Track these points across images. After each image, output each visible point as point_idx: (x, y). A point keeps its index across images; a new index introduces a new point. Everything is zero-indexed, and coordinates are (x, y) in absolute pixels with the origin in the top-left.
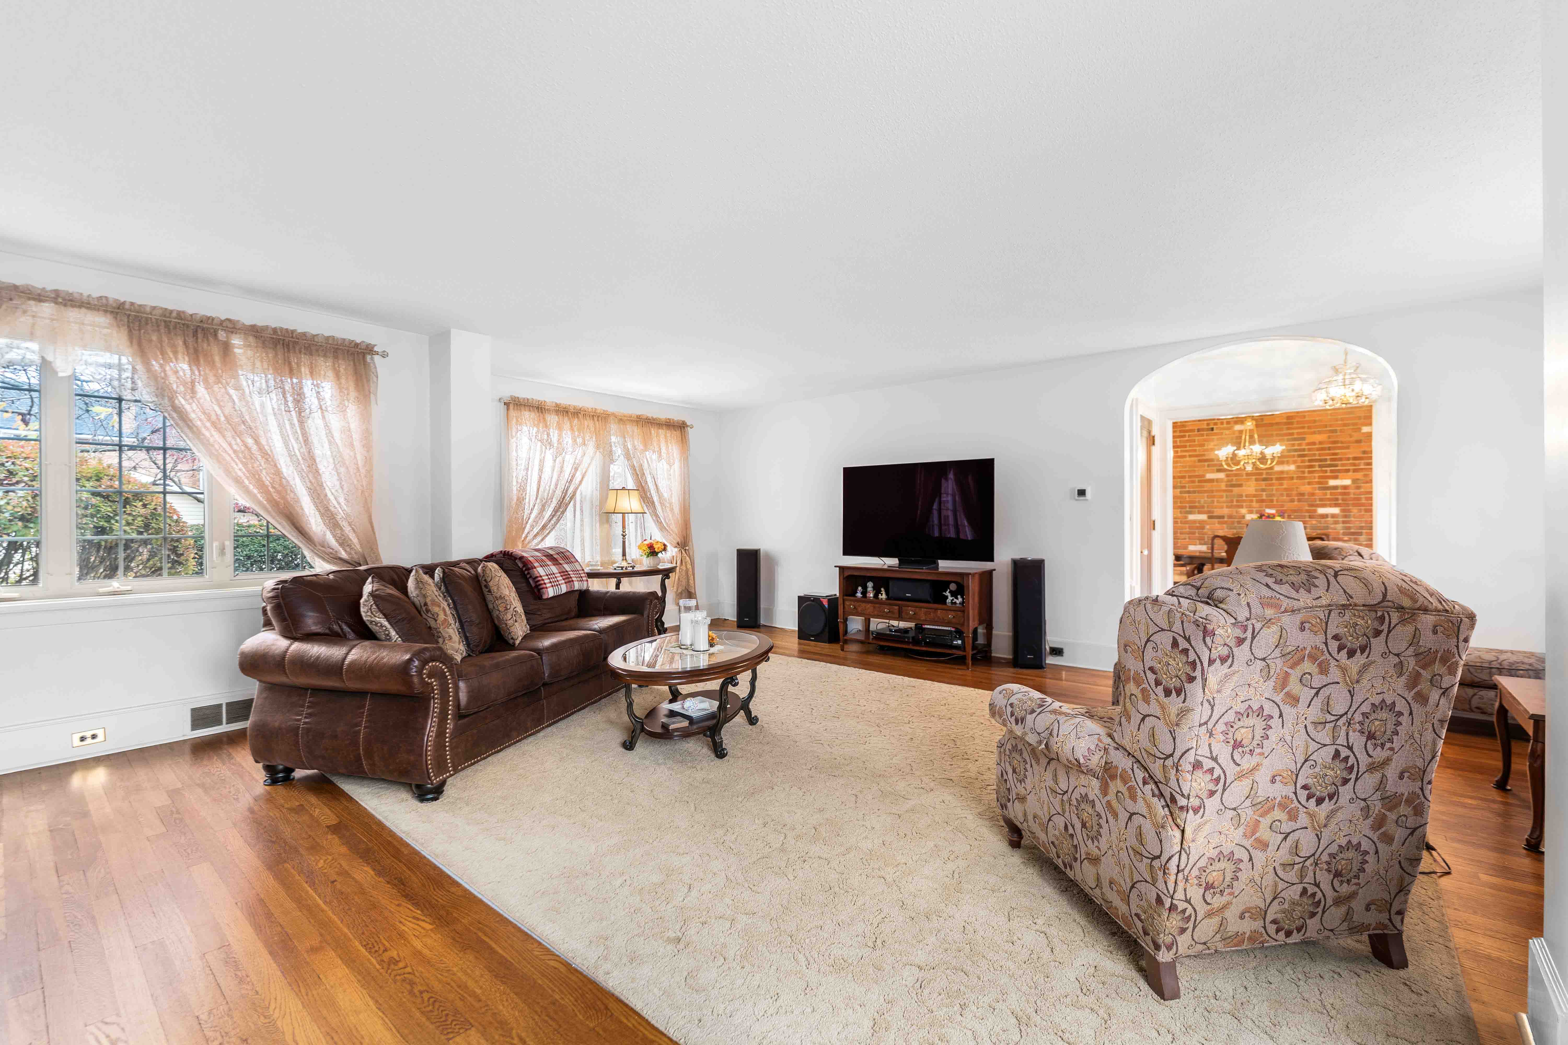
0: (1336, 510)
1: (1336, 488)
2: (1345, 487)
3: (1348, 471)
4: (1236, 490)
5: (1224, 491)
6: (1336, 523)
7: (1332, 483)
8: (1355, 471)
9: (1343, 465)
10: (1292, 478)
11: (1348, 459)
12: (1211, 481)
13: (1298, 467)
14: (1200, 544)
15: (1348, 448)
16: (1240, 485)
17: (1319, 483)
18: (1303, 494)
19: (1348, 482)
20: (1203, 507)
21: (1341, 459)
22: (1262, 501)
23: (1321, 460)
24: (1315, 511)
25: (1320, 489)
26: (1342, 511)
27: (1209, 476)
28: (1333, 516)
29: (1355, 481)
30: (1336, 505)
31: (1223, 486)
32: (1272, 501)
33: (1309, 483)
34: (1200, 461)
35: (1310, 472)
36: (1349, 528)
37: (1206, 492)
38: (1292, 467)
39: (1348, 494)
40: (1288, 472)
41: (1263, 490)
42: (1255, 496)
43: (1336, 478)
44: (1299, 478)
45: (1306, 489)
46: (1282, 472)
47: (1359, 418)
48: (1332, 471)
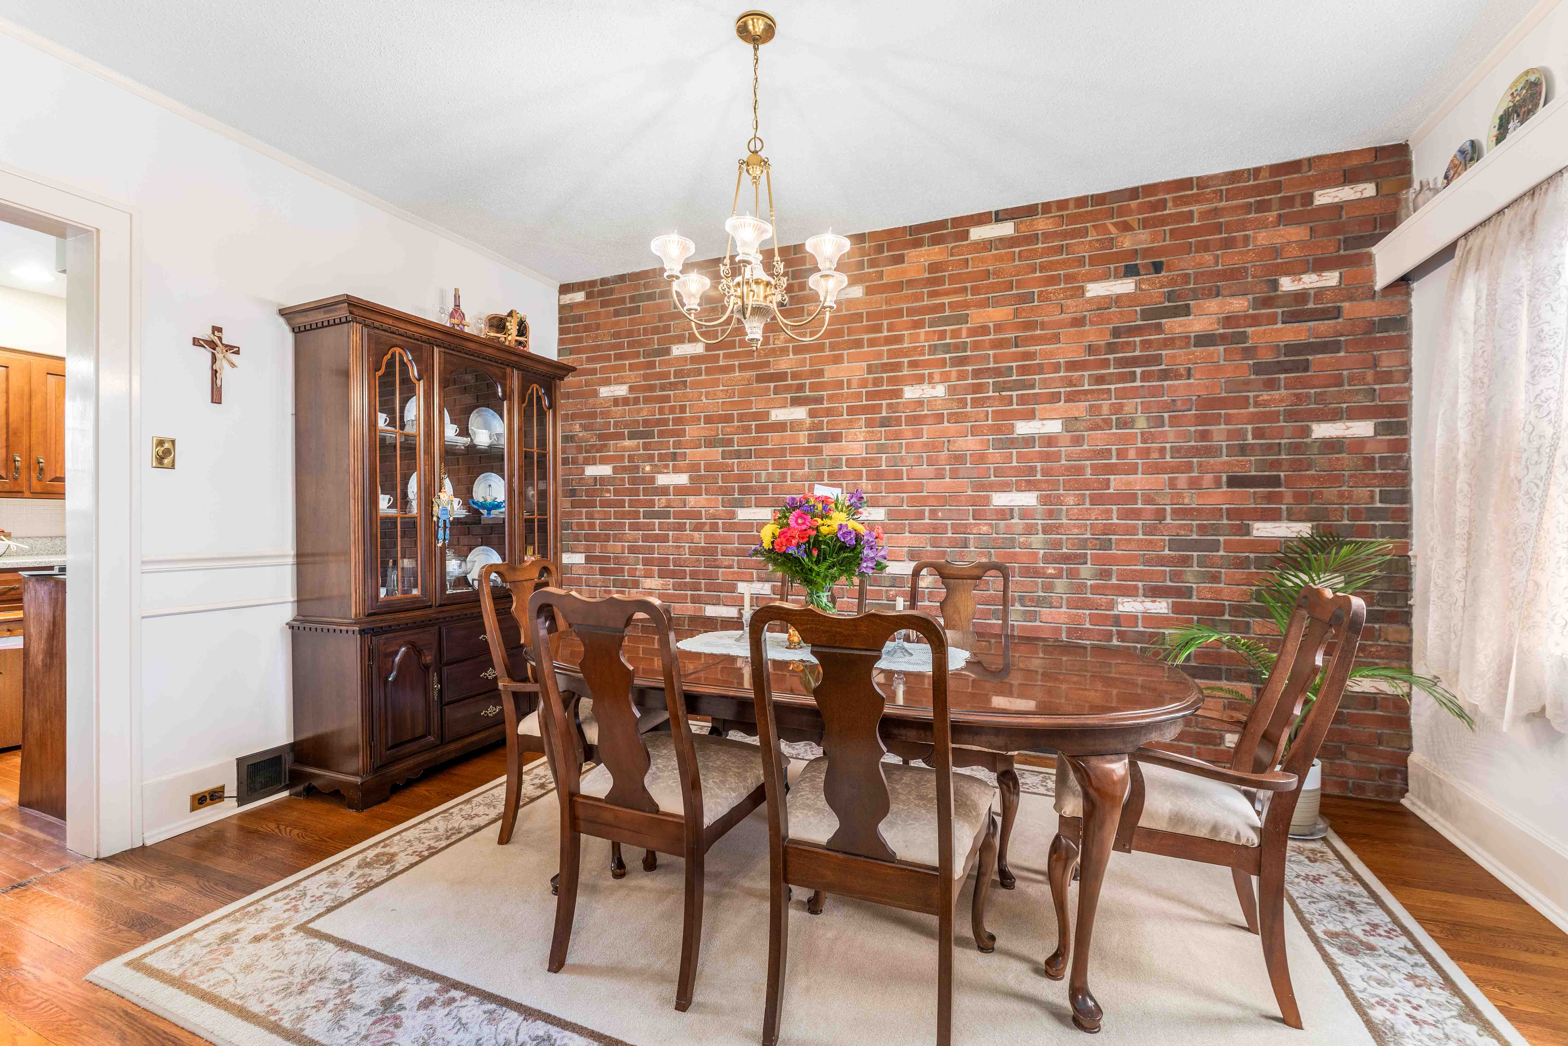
0: (1028, 499)
1: (1029, 441)
2: (1050, 440)
3: (1054, 398)
4: (828, 448)
5: (807, 451)
6: (1030, 530)
7: (1023, 428)
8: (1071, 398)
9: (1045, 383)
10: (939, 418)
11: (1056, 368)
12: (781, 426)
13: (952, 390)
14: (760, 580)
15: (1056, 338)
16: (836, 438)
17: (997, 429)
18: (959, 459)
19: (1054, 427)
20: (764, 490)
21: (1040, 369)
22: (878, 476)
23: (998, 372)
24: (988, 499)
25: (1000, 444)
26: (1045, 500)
27: (778, 415)
28: (1026, 513)
29: (1069, 423)
30: (1031, 486)
31: (803, 439)
32: (898, 475)
33: (975, 431)
34: (760, 379)
35: (976, 402)
36: (1058, 544)
37: (768, 453)
38: (940, 391)
39: (1056, 457)
40: (931, 401)
41: (881, 449)
42: (865, 462)
43: (1030, 416)
44: (956, 418)
45: (970, 444)
46: (920, 403)
47: (1081, 262)
48: (1022, 400)
